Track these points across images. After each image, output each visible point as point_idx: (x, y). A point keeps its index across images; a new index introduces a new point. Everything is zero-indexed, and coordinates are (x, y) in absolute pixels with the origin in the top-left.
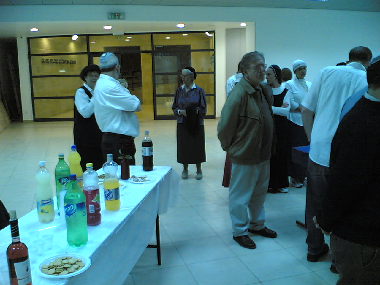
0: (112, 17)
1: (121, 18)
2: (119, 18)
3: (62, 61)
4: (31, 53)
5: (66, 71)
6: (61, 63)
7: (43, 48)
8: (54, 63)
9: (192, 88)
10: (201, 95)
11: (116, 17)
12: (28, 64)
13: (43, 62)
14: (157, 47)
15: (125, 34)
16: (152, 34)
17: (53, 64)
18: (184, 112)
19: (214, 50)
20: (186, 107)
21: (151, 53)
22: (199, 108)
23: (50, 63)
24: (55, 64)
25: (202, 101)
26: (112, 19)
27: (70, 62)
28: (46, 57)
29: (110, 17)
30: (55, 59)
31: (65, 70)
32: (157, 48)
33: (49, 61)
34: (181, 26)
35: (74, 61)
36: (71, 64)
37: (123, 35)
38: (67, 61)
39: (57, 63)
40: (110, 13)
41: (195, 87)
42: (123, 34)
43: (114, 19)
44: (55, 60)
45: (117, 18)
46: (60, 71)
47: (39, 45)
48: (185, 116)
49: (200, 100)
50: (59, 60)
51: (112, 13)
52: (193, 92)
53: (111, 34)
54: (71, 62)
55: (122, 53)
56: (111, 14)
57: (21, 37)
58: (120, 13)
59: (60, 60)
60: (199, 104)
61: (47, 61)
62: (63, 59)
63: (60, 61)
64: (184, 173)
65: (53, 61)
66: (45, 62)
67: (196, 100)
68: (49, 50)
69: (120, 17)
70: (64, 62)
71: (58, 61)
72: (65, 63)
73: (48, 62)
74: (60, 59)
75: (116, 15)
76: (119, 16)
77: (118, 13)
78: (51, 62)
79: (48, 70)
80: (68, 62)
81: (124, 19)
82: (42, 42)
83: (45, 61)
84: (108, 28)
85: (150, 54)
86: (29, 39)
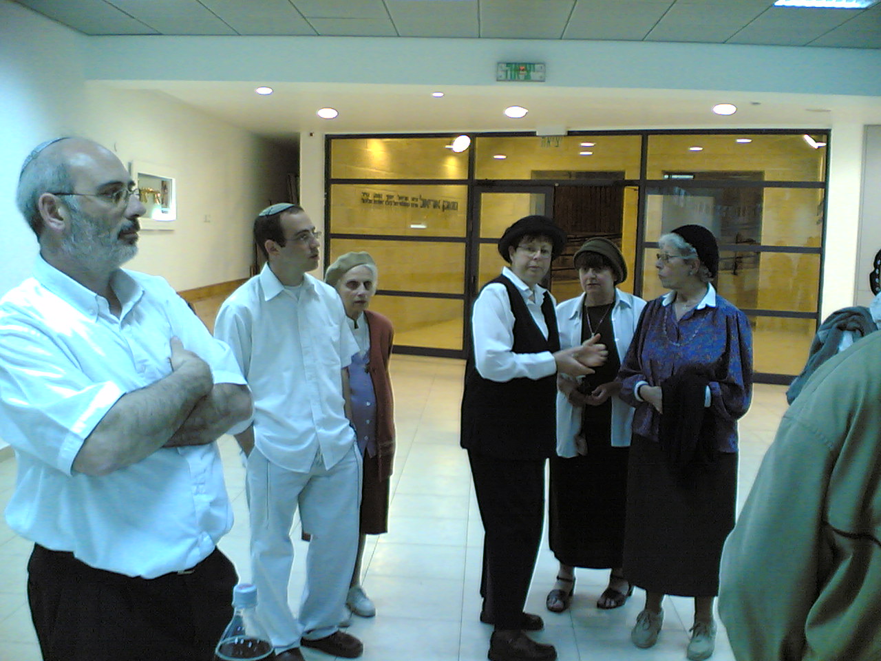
0: (509, 73)
1: (532, 78)
2: (527, 79)
3: (420, 203)
4: (333, 177)
5: (428, 227)
6: (417, 206)
7: (368, 167)
8: (396, 204)
9: (700, 307)
10: (734, 338)
11: (518, 74)
12: (323, 204)
13: (365, 200)
14: (675, 177)
15: (570, 133)
16: (645, 134)
17: (393, 207)
18: (654, 393)
19: (824, 185)
20: (666, 381)
21: (637, 188)
22: (716, 385)
23: (384, 203)
24: (398, 207)
25: (735, 359)
26: (506, 80)
27: (441, 204)
28: (374, 189)
29: (503, 74)
30: (400, 195)
31: (424, 225)
32: (676, 180)
33: (384, 198)
34: (725, 109)
35: (454, 203)
36: (443, 210)
37: (565, 136)
38: (432, 203)
39: (405, 205)
40: (504, 63)
41: (713, 304)
42: (564, 133)
43: (513, 79)
44: (400, 198)
45: (522, 77)
46: (412, 226)
47: (357, 158)
48: (658, 409)
49: (726, 356)
50: (410, 199)
51: (508, 64)
52: (702, 322)
53: (532, 134)
54: (446, 205)
55: (557, 185)
56: (504, 67)
57: (311, 135)
58: (530, 64)
59: (413, 199)
60: (719, 372)
61: (377, 199)
62: (424, 197)
63: (413, 202)
64: (642, 621)
65: (396, 199)
66: (370, 201)
67: (711, 357)
68: (384, 173)
69: (532, 73)
70: (425, 204)
71: (410, 201)
72: (428, 207)
73: (381, 202)
74: (414, 196)
75: (519, 70)
76: (529, 71)
77: (526, 64)
78: (388, 203)
79: (377, 221)
80: (436, 205)
81: (542, 80)
82: (368, 150)
83: (371, 198)
84: (516, 112)
85: (635, 190)
86: (329, 139)
